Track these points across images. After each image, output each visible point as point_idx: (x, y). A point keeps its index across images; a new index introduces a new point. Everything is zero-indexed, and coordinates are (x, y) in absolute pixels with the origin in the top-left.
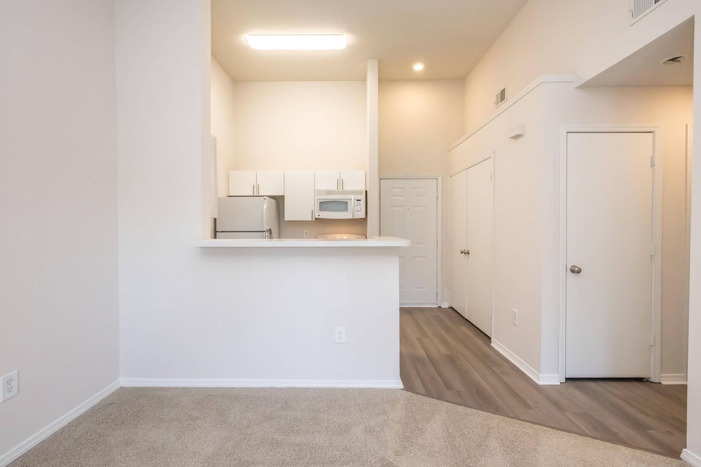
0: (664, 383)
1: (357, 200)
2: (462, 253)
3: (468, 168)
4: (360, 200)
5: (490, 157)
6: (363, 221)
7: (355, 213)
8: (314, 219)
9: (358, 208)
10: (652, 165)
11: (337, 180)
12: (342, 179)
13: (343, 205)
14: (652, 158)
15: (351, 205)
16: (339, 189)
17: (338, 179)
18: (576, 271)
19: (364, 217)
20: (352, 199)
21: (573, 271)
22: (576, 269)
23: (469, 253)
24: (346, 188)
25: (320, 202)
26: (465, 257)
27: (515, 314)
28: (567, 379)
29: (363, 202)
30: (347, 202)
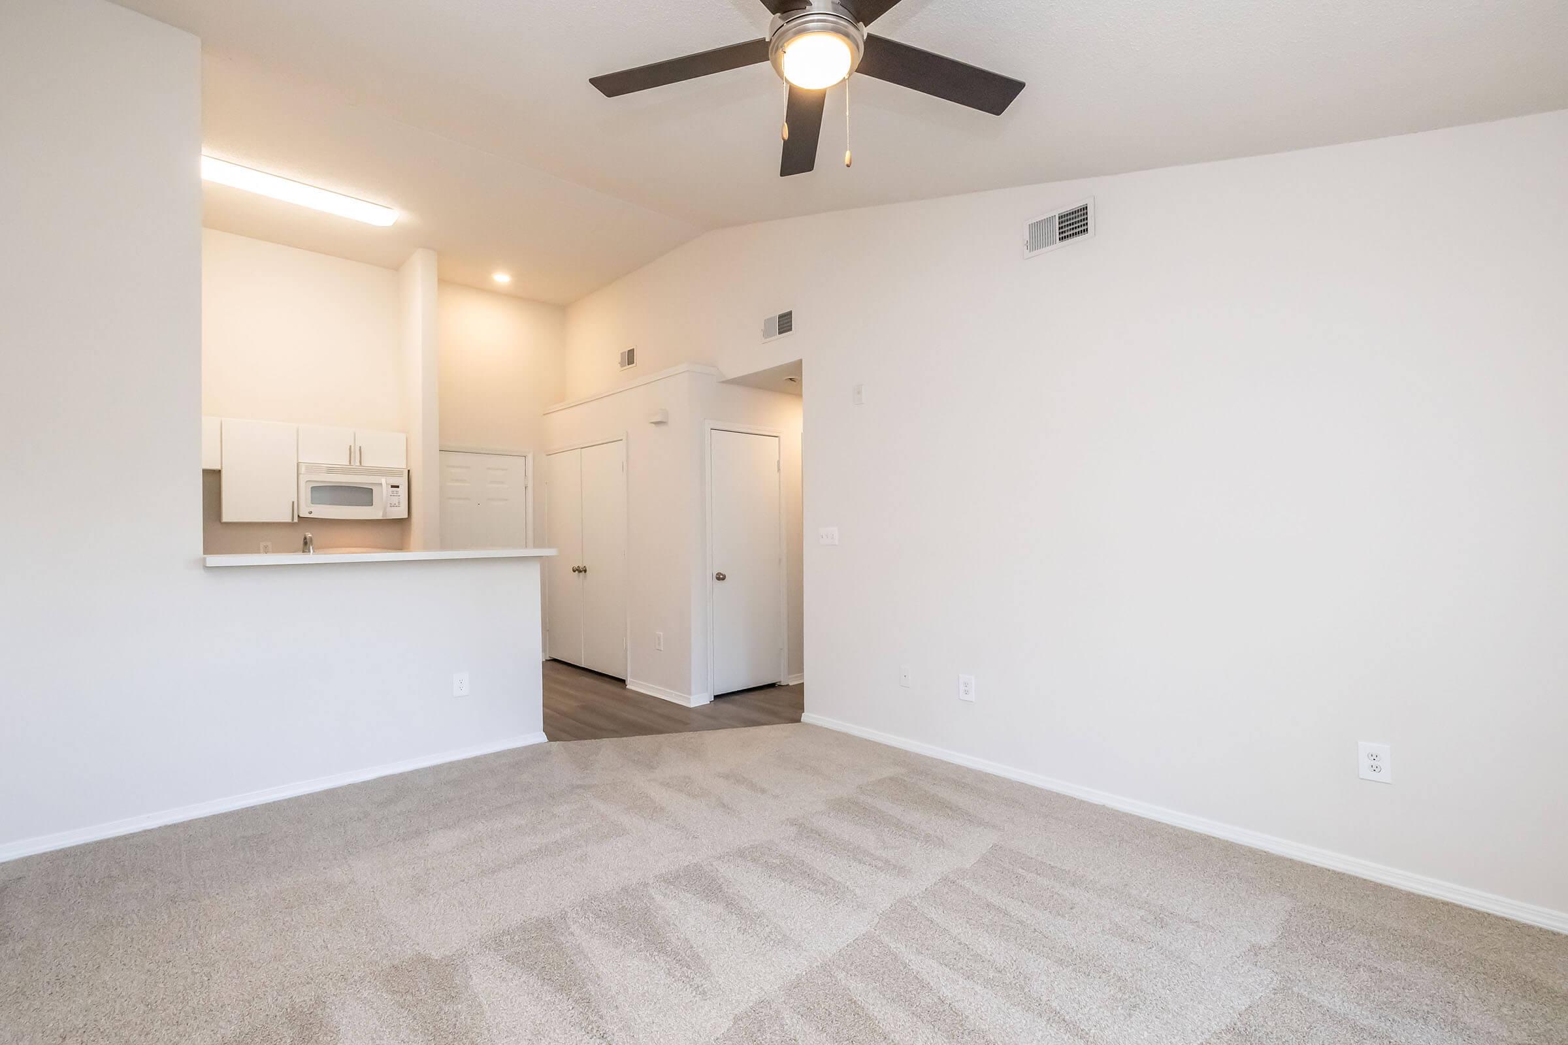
0: (791, 684)
1: (392, 487)
2: (574, 571)
3: (582, 448)
4: (398, 487)
5: (621, 440)
6: (402, 524)
7: (389, 509)
8: (296, 520)
9: (395, 500)
10: (779, 470)
11: (349, 447)
12: (360, 447)
13: (363, 495)
14: (779, 462)
15: (382, 494)
16: (352, 464)
17: (351, 446)
18: (721, 577)
19: (406, 516)
20: (381, 484)
21: (718, 579)
22: (721, 576)
23: (585, 571)
24: (368, 462)
25: (312, 488)
26: (579, 576)
27: (659, 639)
28: (716, 697)
29: (403, 490)
30: (372, 489)
